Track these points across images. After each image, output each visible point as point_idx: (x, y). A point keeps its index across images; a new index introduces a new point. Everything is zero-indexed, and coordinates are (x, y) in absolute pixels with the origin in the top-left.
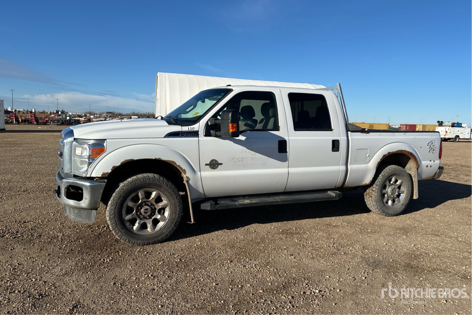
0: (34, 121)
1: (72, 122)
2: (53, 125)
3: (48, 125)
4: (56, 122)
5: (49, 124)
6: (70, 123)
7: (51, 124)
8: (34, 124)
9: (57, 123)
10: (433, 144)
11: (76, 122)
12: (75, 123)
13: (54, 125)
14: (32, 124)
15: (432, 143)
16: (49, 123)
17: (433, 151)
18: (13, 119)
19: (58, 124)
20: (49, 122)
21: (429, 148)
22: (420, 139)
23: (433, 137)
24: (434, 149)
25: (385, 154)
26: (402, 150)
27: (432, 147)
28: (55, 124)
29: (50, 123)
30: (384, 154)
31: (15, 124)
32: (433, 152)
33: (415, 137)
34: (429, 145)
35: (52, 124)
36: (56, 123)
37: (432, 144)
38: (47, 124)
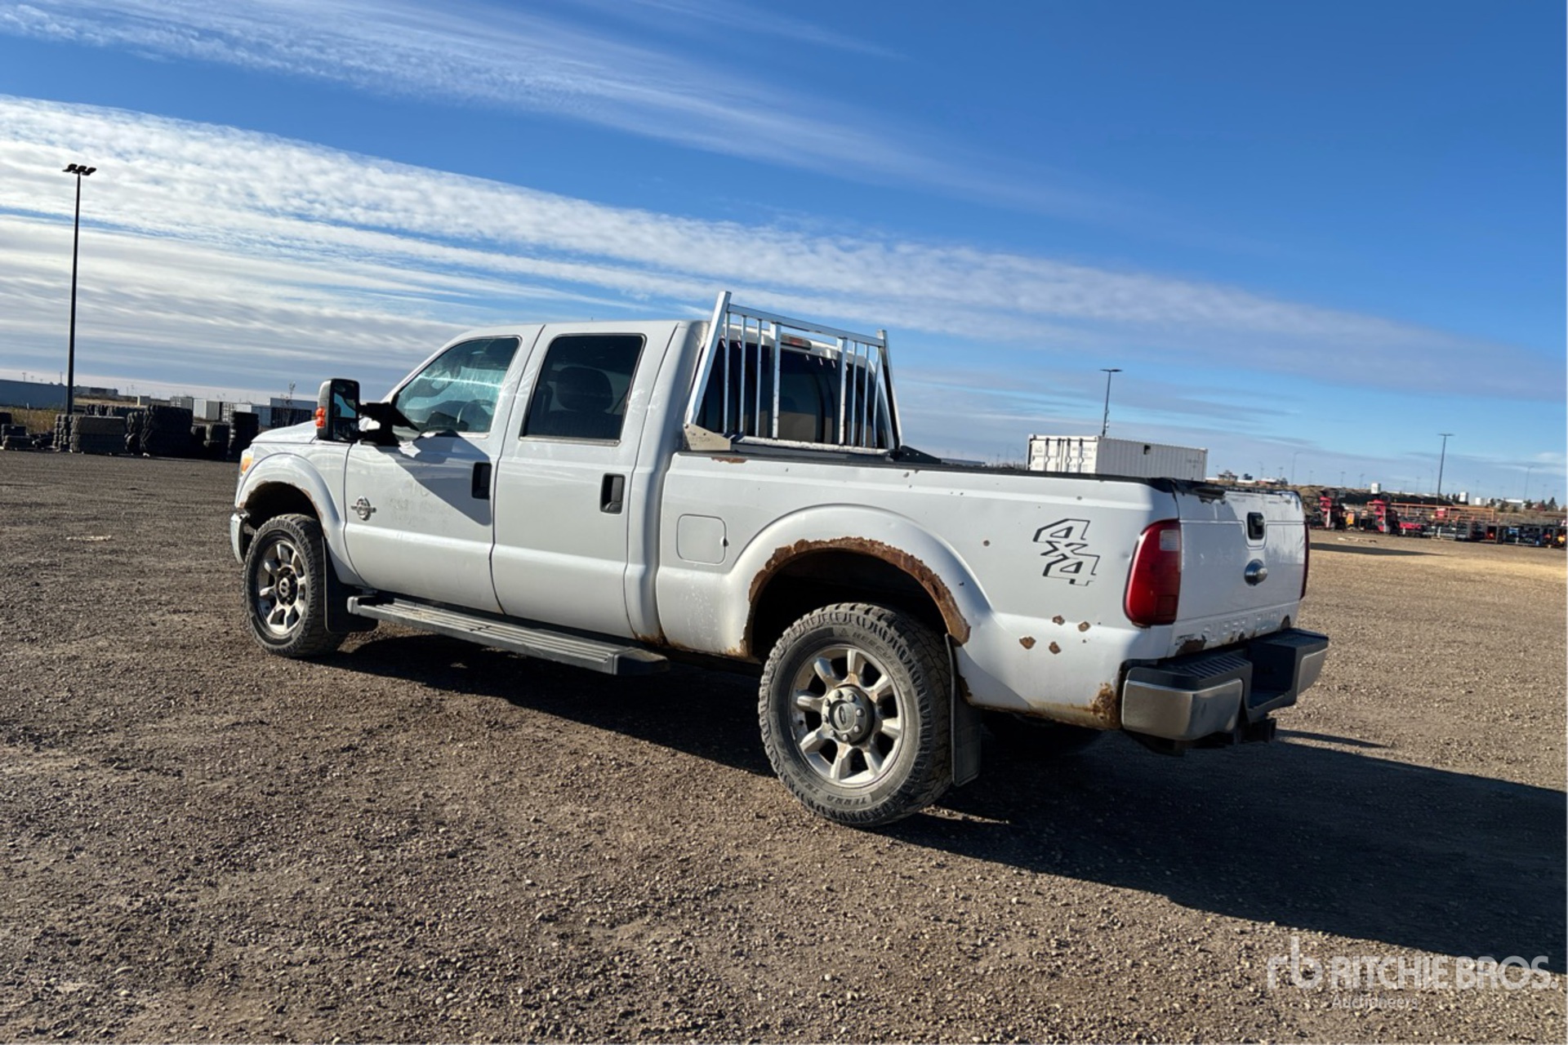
0: (1384, 522)
1: (1511, 532)
2: (1442, 539)
3: (1426, 537)
4: (1454, 529)
5: (1430, 537)
6: (1505, 537)
7: (1436, 535)
8: (1382, 533)
9: (1458, 532)
10: (1074, 537)
11: (1524, 535)
12: (1521, 537)
13: (1448, 538)
14: (1377, 533)
15: (1069, 530)
16: (1430, 533)
17: (1077, 571)
18: (1326, 513)
19: (1461, 536)
20: (1432, 531)
21: (1045, 554)
22: (987, 504)
23: (1085, 502)
24: (1079, 565)
25: (785, 545)
26: (861, 538)
27: (1062, 549)
28: (1449, 535)
29: (1433, 533)
30: (779, 547)
31: (1329, 529)
32: (1073, 576)
33: (957, 492)
34: (1045, 536)
35: (1439, 534)
36: (1453, 532)
37: (1067, 536)
38: (1422, 536)
